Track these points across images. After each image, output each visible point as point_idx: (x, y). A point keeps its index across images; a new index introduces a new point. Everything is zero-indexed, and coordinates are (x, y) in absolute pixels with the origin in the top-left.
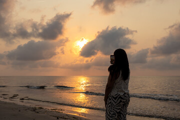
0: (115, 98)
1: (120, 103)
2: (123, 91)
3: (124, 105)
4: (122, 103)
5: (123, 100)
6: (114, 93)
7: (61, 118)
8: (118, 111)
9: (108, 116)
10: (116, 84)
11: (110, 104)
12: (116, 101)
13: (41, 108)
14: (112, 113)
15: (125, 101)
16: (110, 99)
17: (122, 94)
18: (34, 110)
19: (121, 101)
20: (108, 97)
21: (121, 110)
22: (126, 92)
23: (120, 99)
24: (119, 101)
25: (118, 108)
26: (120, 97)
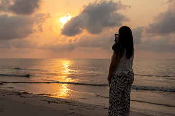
0: (120, 77)
1: (124, 81)
2: (127, 70)
3: (128, 84)
4: (126, 82)
5: (127, 79)
6: (118, 72)
7: (52, 102)
8: (122, 90)
9: (112, 95)
10: (120, 62)
11: (114, 83)
12: (120, 80)
13: (26, 93)
14: (116, 92)
15: (129, 79)
16: (114, 78)
17: (126, 73)
18: (19, 94)
19: (125, 80)
20: (112, 76)
21: (125, 89)
22: (131, 70)
23: (125, 78)
24: (123, 80)
25: (123, 87)
26: (125, 76)
